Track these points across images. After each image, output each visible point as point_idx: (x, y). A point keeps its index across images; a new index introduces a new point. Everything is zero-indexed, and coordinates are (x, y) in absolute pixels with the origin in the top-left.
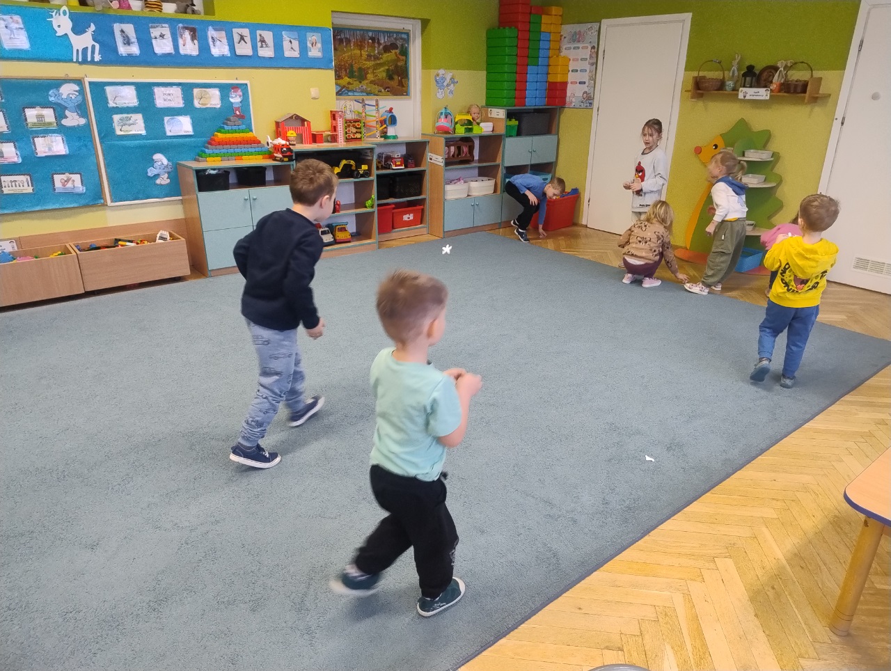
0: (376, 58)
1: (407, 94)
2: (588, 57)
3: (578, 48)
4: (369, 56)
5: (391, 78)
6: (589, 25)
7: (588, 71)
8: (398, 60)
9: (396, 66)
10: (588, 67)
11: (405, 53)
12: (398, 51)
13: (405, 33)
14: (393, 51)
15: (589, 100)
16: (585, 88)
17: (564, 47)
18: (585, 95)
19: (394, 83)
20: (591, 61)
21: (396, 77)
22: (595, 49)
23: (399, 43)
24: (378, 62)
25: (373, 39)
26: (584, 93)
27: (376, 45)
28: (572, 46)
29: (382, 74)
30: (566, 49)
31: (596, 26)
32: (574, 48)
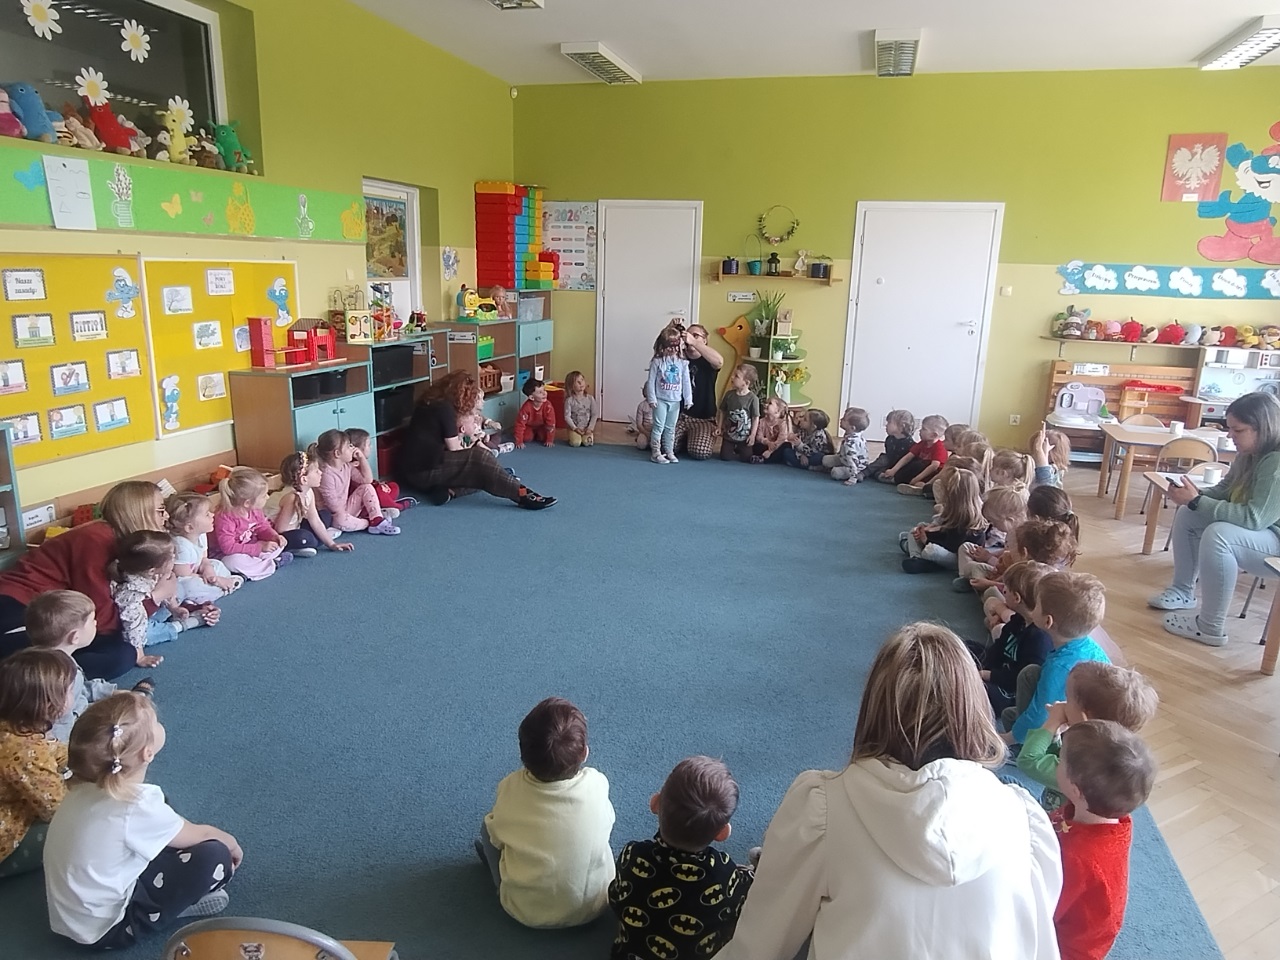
0: (382, 232)
1: (407, 276)
2: (585, 238)
3: (571, 227)
4: (375, 229)
5: (393, 256)
6: (583, 205)
7: (586, 252)
8: (398, 235)
9: (397, 242)
10: (586, 249)
11: (402, 226)
12: (397, 224)
13: (401, 203)
14: (394, 224)
15: (590, 283)
16: (583, 269)
17: (550, 225)
18: (584, 277)
19: (395, 261)
20: (589, 242)
21: (396, 254)
22: (593, 231)
23: (398, 214)
24: (383, 236)
25: (376, 208)
26: (582, 275)
27: (380, 216)
28: (562, 225)
29: (387, 252)
30: (553, 227)
31: (592, 206)
32: (564, 227)
